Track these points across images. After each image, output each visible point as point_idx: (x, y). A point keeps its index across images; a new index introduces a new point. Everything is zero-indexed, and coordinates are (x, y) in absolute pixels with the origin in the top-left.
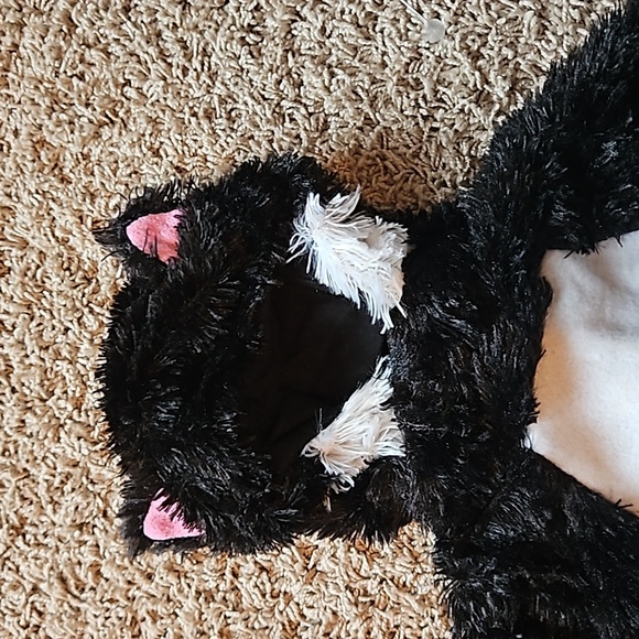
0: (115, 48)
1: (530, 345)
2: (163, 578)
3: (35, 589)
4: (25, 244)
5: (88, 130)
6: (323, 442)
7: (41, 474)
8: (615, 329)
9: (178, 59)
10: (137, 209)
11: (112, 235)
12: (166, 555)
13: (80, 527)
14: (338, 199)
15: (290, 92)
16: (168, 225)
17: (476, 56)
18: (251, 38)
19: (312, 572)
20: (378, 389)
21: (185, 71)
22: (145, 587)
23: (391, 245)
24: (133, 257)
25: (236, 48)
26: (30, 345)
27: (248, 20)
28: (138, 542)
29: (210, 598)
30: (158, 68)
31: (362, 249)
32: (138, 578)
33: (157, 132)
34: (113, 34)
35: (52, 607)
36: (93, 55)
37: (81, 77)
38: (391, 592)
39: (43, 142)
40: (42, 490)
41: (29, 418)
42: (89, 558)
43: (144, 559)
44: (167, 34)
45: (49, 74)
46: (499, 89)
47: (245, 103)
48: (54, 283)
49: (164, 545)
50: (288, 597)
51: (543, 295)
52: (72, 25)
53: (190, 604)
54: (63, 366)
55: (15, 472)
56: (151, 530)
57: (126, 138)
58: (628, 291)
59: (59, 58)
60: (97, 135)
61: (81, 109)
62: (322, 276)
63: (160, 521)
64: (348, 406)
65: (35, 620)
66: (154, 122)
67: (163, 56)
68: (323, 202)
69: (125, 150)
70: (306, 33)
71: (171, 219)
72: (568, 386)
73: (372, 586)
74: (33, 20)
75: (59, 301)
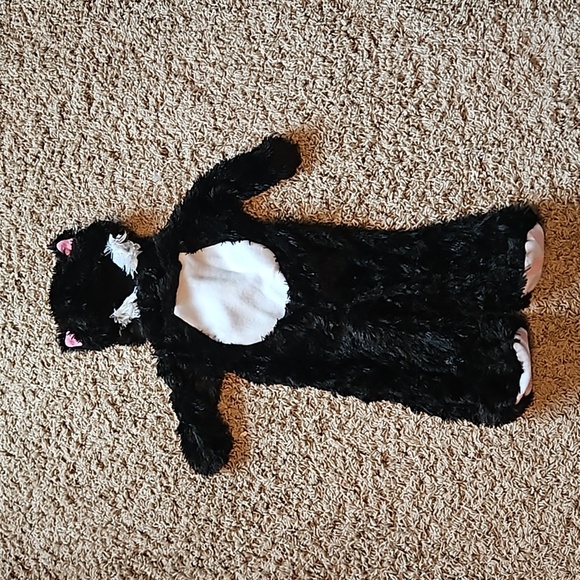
0: (57, 179)
1: (174, 283)
2: (74, 361)
3: (34, 366)
4: (29, 247)
5: (49, 208)
6: (116, 313)
7: (35, 327)
8: (201, 278)
9: (77, 184)
10: (60, 238)
11: (53, 246)
12: (74, 353)
13: (48, 344)
14: (119, 236)
15: (113, 196)
16: (69, 244)
17: (169, 186)
18: (100, 178)
19: (121, 358)
20: (133, 296)
21: (80, 188)
22: (69, 364)
23: (135, 249)
24: (58, 254)
25: (95, 181)
26: (31, 282)
27: (99, 171)
28: (64, 349)
29: (89, 367)
30: (71, 187)
31: (124, 252)
32: (67, 362)
33: (71, 209)
34: (56, 175)
35: (39, 372)
36: (49, 182)
37: (46, 189)
38: (144, 364)
39: (34, 212)
40: (35, 332)
41: (31, 307)
42: (51, 355)
43: (67, 354)
44: (74, 175)
45: (35, 188)
46: (176, 197)
47: (99, 200)
48: (38, 261)
49: (73, 349)
50: (113, 366)
51: (179, 266)
52: (43, 171)
53: (82, 369)
54: (42, 290)
55: (27, 326)
56: (68, 344)
57: (61, 211)
58: (209, 266)
59: (39, 183)
60: (52, 209)
61: (46, 201)
62: (114, 261)
63: (70, 341)
64: (125, 302)
65: (34, 377)
66: (69, 205)
67: (73, 183)
68: (115, 237)
69: (60, 215)
70: (118, 176)
71: (70, 241)
72: (188, 295)
73: (138, 362)
74: (30, 169)
75: (40, 267)
